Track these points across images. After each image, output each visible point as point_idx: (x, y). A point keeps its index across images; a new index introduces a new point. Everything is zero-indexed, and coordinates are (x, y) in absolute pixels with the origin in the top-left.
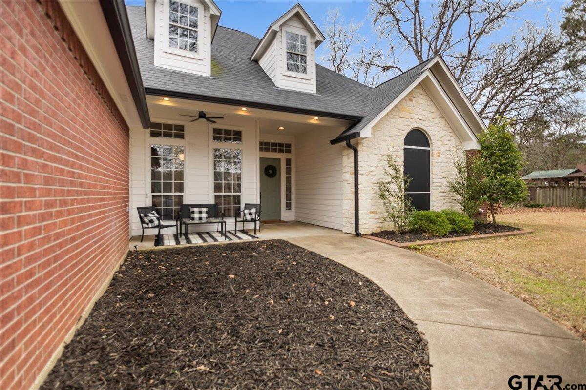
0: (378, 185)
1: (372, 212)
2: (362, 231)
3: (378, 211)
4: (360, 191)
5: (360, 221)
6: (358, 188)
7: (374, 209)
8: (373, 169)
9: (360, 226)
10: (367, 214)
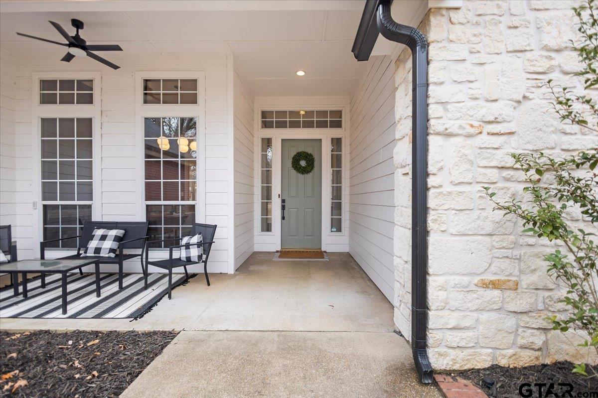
0: (522, 175)
1: (494, 285)
2: (437, 359)
3: (527, 280)
4: (432, 201)
5: (431, 314)
6: (426, 189)
7: (501, 269)
8: (502, 109)
9: (432, 337)
10: (466, 289)
